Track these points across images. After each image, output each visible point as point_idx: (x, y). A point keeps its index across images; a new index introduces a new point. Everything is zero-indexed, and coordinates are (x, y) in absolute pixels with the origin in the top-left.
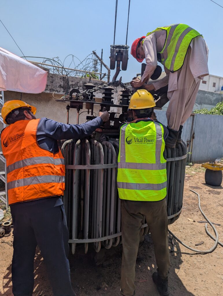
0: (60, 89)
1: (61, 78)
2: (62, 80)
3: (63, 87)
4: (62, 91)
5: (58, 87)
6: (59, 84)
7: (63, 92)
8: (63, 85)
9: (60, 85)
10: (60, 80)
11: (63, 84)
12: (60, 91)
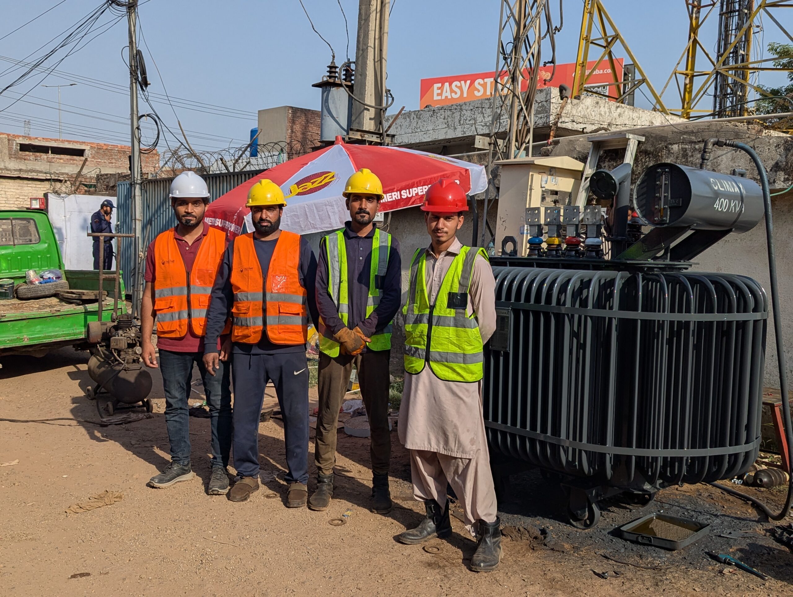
0: (775, 174)
1: (778, 146)
2: (782, 147)
3: (784, 170)
4: (782, 179)
5: (771, 170)
6: (773, 163)
7: (784, 182)
8: (784, 163)
9: (777, 163)
10: (776, 150)
11: (784, 159)
12: (774, 182)
